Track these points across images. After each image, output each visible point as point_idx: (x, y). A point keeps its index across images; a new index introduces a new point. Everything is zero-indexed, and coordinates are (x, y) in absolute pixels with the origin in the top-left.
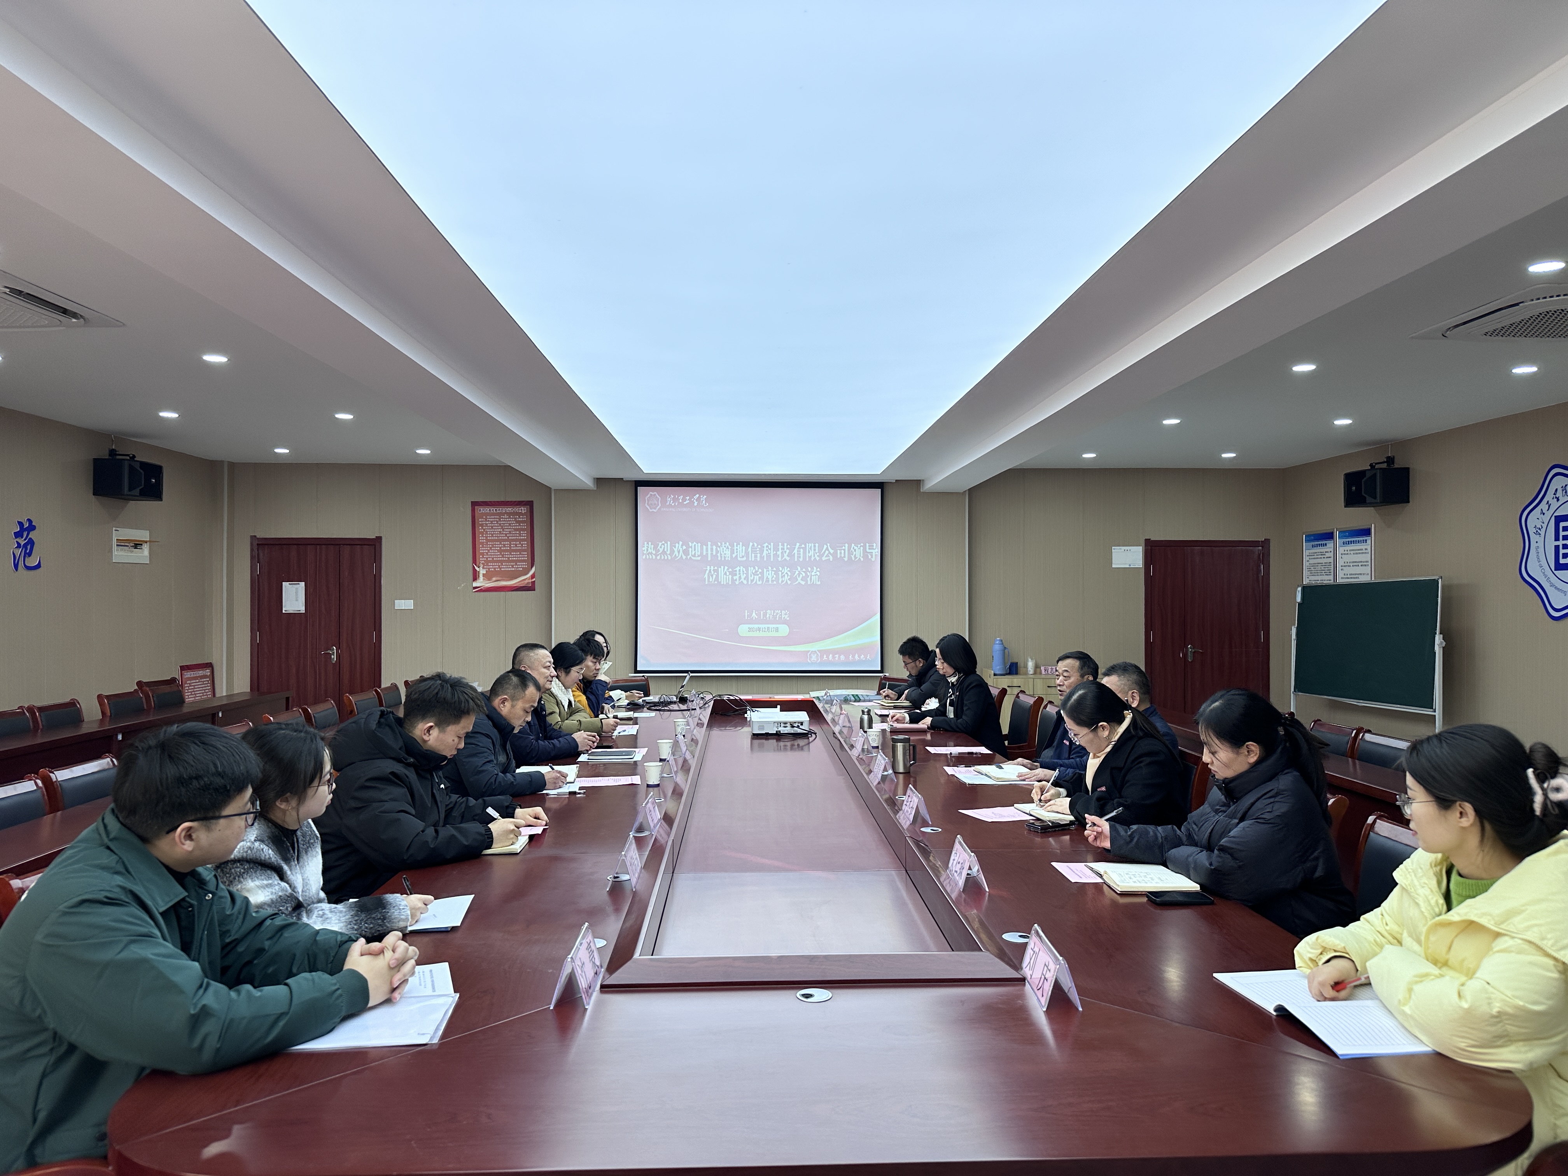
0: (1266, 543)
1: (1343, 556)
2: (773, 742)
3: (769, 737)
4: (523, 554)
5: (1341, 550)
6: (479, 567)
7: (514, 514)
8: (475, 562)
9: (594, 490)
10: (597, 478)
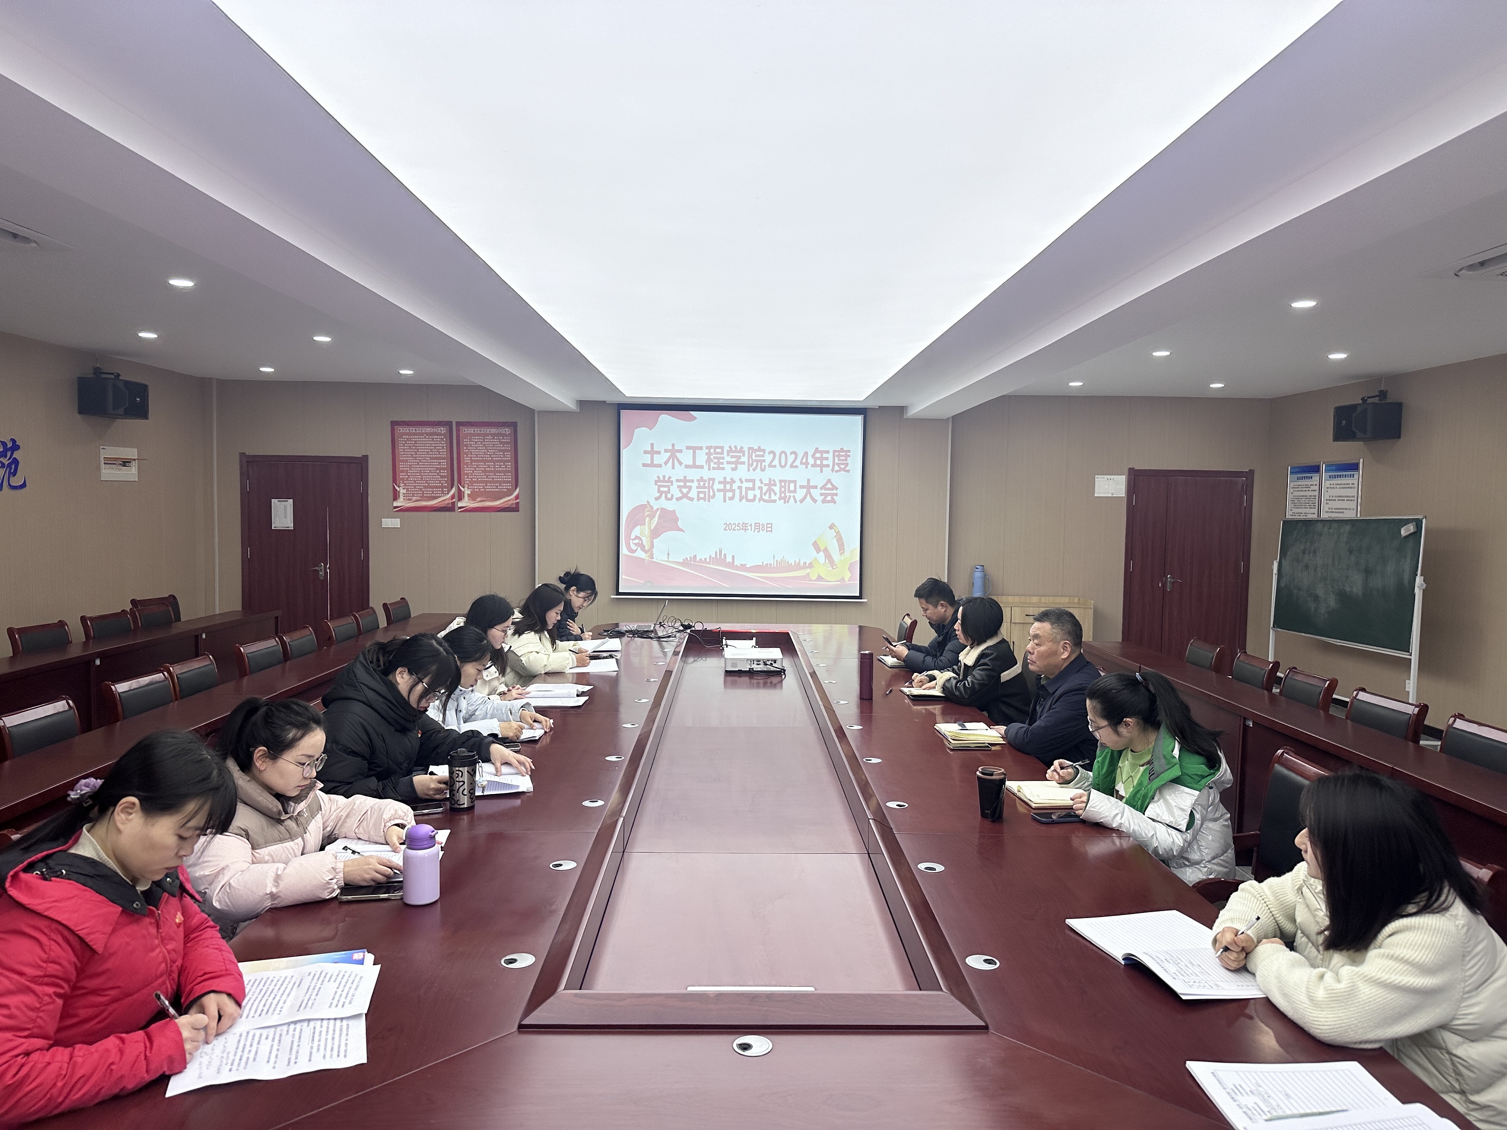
0: (1250, 474)
1: (1328, 490)
2: (745, 679)
3: (743, 674)
4: (507, 476)
5: (1326, 484)
6: (464, 487)
7: (499, 435)
8: (459, 482)
9: (577, 413)
10: (580, 401)
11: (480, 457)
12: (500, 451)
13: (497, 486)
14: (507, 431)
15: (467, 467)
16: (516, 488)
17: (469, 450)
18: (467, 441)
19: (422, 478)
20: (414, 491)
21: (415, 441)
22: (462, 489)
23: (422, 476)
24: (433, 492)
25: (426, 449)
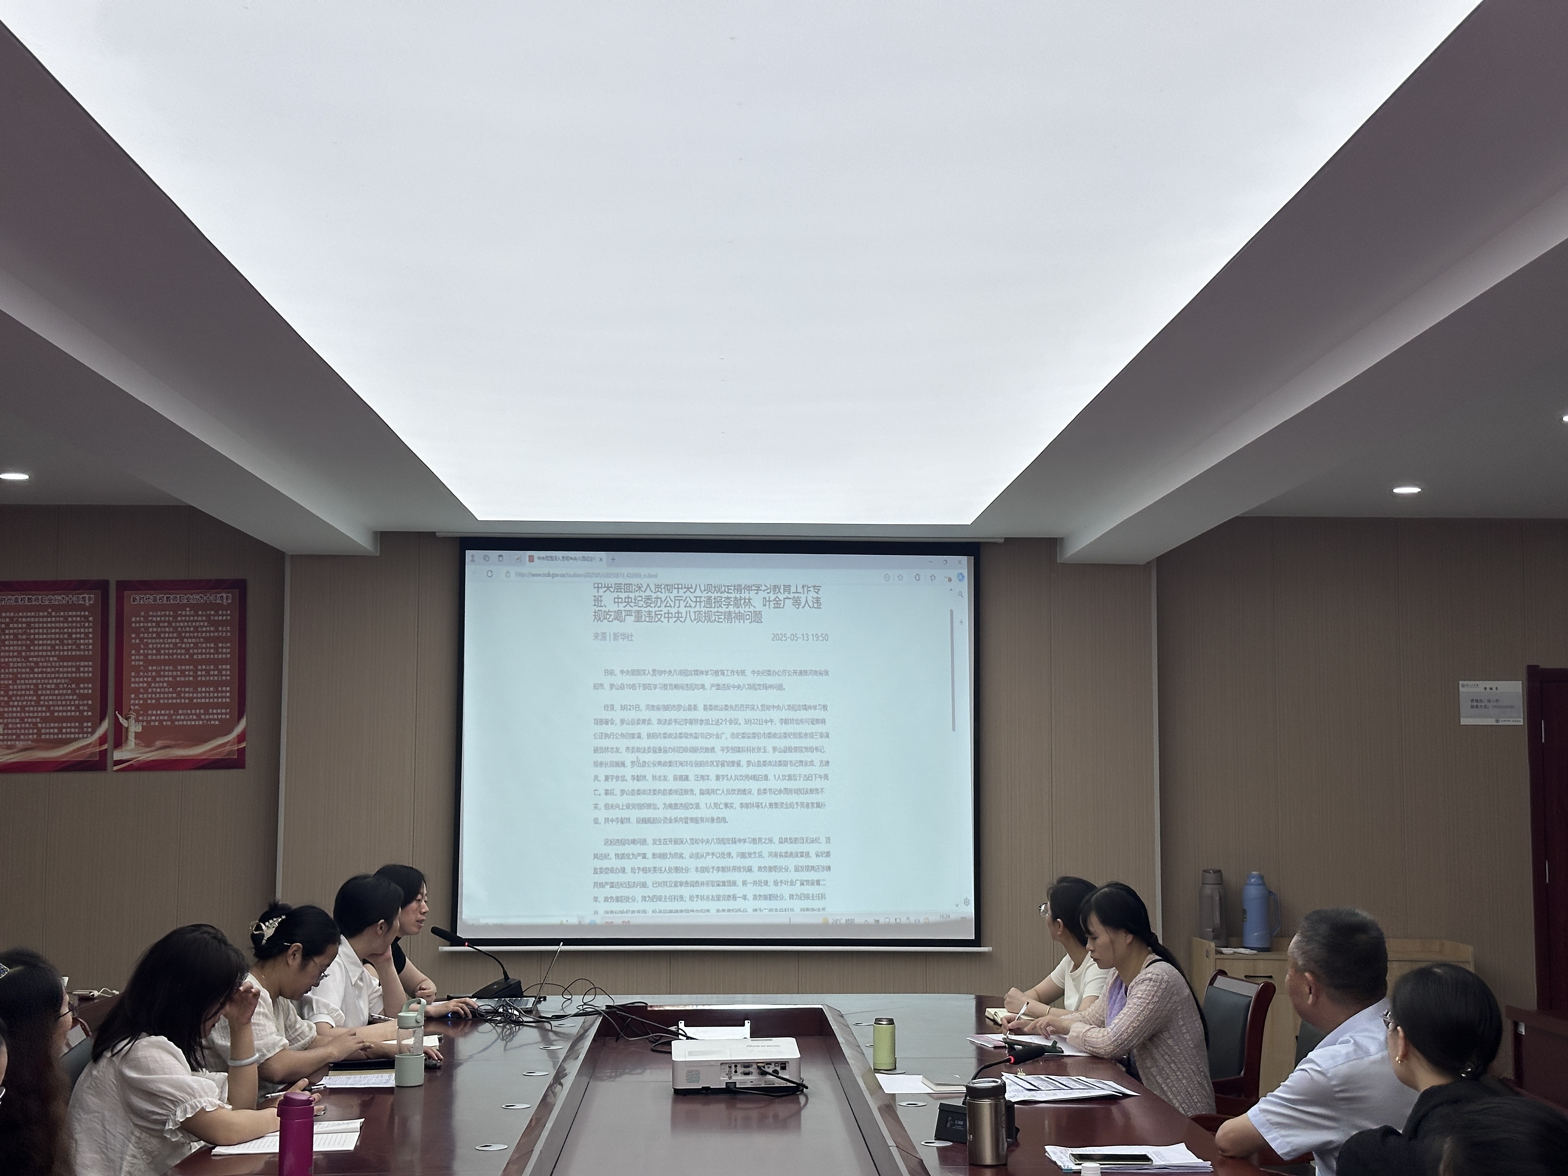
2: (719, 1108)
3: (712, 1097)
4: (222, 692)
6: (127, 719)
7: (205, 606)
8: (119, 707)
9: (374, 557)
10: (382, 533)
11: (165, 654)
12: (208, 640)
13: (199, 715)
14: (225, 598)
15: (139, 677)
16: (240, 718)
17: (142, 639)
18: (140, 622)
19: (38, 702)
20: (21, 729)
21: (28, 623)
22: (124, 723)
23: (39, 696)
24: (60, 729)
25: (51, 639)
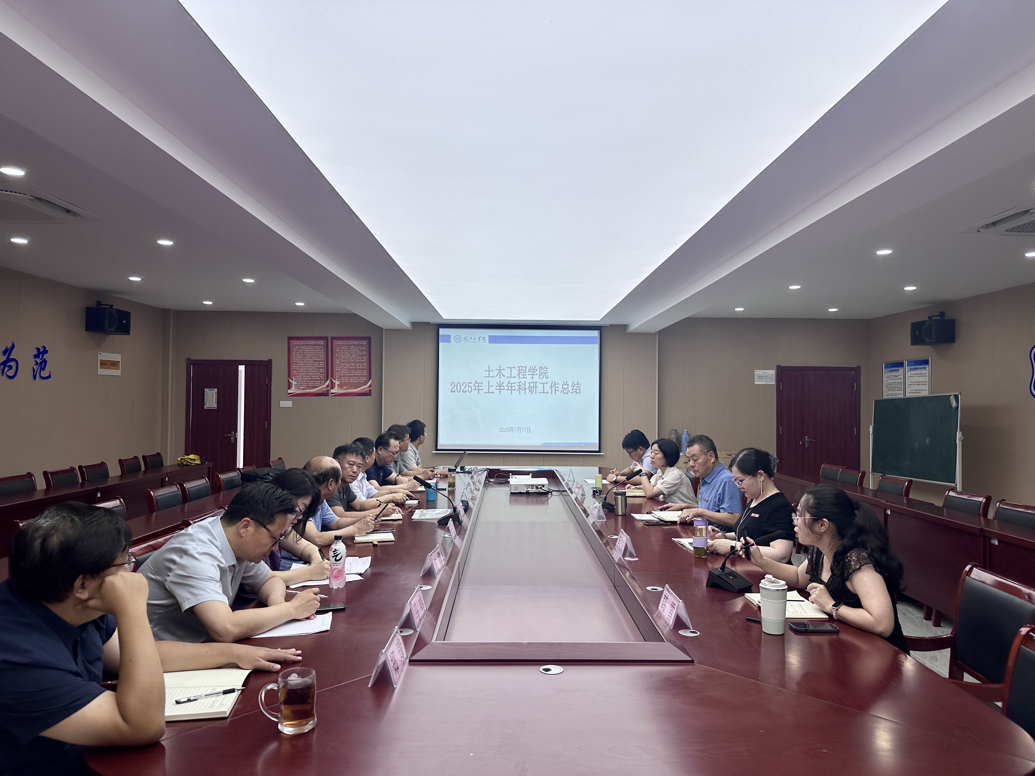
0: (858, 369)
1: (910, 378)
2: (525, 498)
3: (522, 495)
5: (908, 374)
6: (335, 380)
7: (358, 345)
8: (332, 376)
9: (410, 330)
10: (413, 323)
11: (346, 360)
12: (359, 356)
13: (357, 379)
14: (364, 342)
15: (338, 367)
16: (370, 380)
17: (339, 355)
18: (338, 350)
20: (302, 383)
21: (304, 350)
22: (334, 381)
23: (307, 373)
24: (314, 383)
25: (311, 355)
